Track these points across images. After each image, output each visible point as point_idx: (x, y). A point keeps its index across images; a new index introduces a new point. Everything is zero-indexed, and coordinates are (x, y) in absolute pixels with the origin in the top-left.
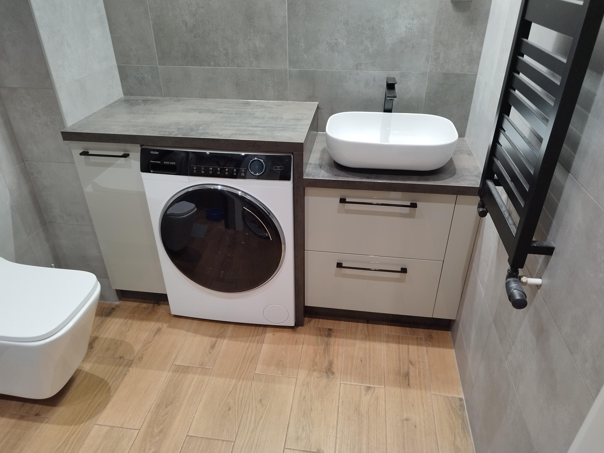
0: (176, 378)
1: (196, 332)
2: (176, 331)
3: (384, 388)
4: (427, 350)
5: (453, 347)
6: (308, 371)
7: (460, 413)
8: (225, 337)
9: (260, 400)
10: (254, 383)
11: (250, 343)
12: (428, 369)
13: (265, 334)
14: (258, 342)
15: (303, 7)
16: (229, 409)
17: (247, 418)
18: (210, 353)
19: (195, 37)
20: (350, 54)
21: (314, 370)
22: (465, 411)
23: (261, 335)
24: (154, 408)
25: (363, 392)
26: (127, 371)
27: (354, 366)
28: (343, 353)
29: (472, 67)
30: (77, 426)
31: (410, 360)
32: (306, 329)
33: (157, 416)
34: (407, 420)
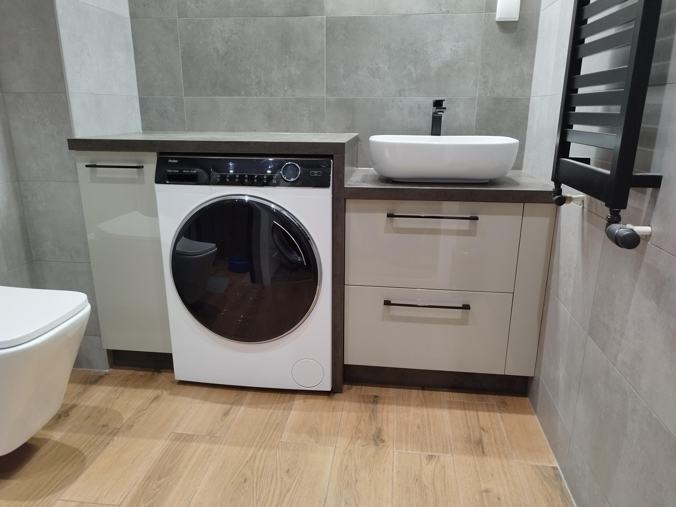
0: (175, 446)
1: (205, 399)
2: (179, 398)
3: (452, 457)
4: (501, 416)
5: (534, 413)
6: (350, 439)
7: (556, 483)
8: (242, 404)
9: (287, 470)
10: (279, 452)
11: (274, 410)
12: (505, 435)
13: (294, 401)
14: (284, 409)
16: (245, 481)
17: (269, 491)
18: (221, 420)
19: (226, 65)
20: (392, 79)
21: (359, 438)
22: (563, 481)
23: (289, 402)
24: (143, 481)
25: (425, 461)
26: (110, 440)
27: (410, 434)
28: (395, 420)
29: (524, 91)
31: (481, 427)
32: (346, 396)
33: (146, 489)
34: (487, 491)
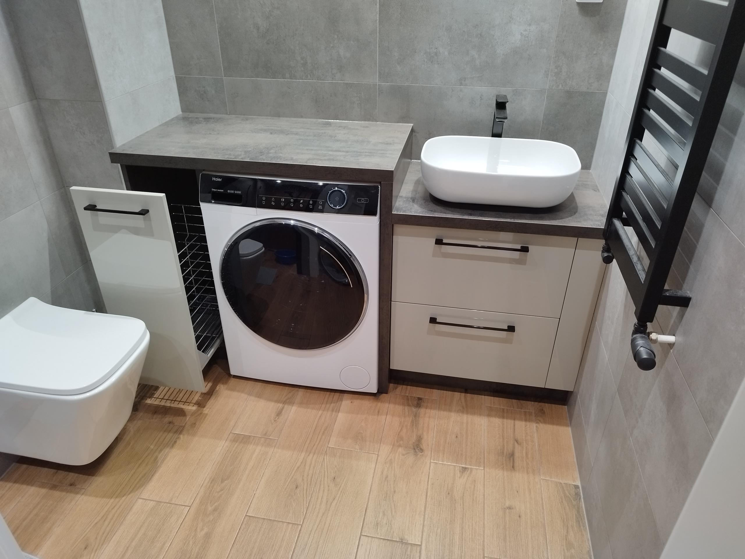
0: (234, 448)
1: (259, 396)
2: (235, 394)
3: (483, 470)
4: (537, 427)
5: (569, 424)
6: (391, 447)
7: (574, 503)
8: (293, 404)
9: (334, 478)
10: (327, 459)
11: (324, 411)
12: (537, 449)
13: (342, 401)
14: (333, 411)
15: (398, 9)
16: (297, 488)
17: (317, 499)
18: (275, 421)
19: (268, 44)
20: (452, 66)
21: (400, 446)
22: (582, 500)
23: (337, 402)
24: (208, 483)
25: (458, 474)
26: (176, 438)
27: (447, 443)
28: (435, 428)
29: (601, 84)
30: (117, 500)
31: (516, 438)
32: (391, 396)
33: (211, 491)
34: (510, 508)
